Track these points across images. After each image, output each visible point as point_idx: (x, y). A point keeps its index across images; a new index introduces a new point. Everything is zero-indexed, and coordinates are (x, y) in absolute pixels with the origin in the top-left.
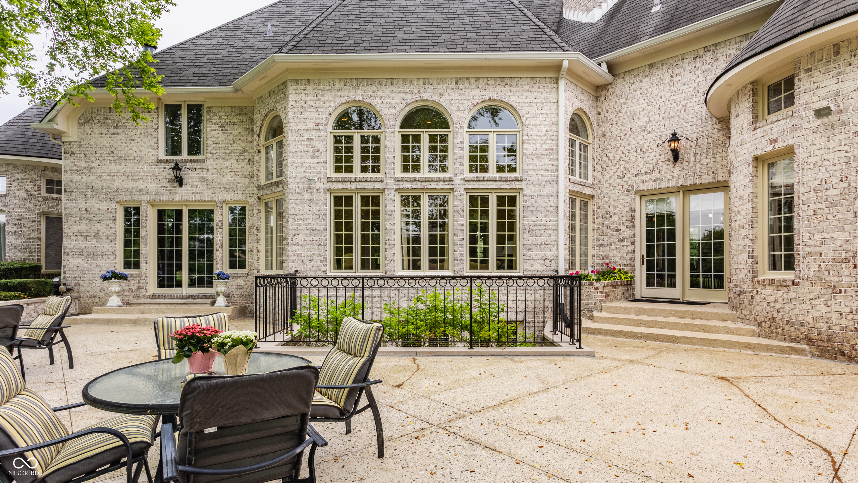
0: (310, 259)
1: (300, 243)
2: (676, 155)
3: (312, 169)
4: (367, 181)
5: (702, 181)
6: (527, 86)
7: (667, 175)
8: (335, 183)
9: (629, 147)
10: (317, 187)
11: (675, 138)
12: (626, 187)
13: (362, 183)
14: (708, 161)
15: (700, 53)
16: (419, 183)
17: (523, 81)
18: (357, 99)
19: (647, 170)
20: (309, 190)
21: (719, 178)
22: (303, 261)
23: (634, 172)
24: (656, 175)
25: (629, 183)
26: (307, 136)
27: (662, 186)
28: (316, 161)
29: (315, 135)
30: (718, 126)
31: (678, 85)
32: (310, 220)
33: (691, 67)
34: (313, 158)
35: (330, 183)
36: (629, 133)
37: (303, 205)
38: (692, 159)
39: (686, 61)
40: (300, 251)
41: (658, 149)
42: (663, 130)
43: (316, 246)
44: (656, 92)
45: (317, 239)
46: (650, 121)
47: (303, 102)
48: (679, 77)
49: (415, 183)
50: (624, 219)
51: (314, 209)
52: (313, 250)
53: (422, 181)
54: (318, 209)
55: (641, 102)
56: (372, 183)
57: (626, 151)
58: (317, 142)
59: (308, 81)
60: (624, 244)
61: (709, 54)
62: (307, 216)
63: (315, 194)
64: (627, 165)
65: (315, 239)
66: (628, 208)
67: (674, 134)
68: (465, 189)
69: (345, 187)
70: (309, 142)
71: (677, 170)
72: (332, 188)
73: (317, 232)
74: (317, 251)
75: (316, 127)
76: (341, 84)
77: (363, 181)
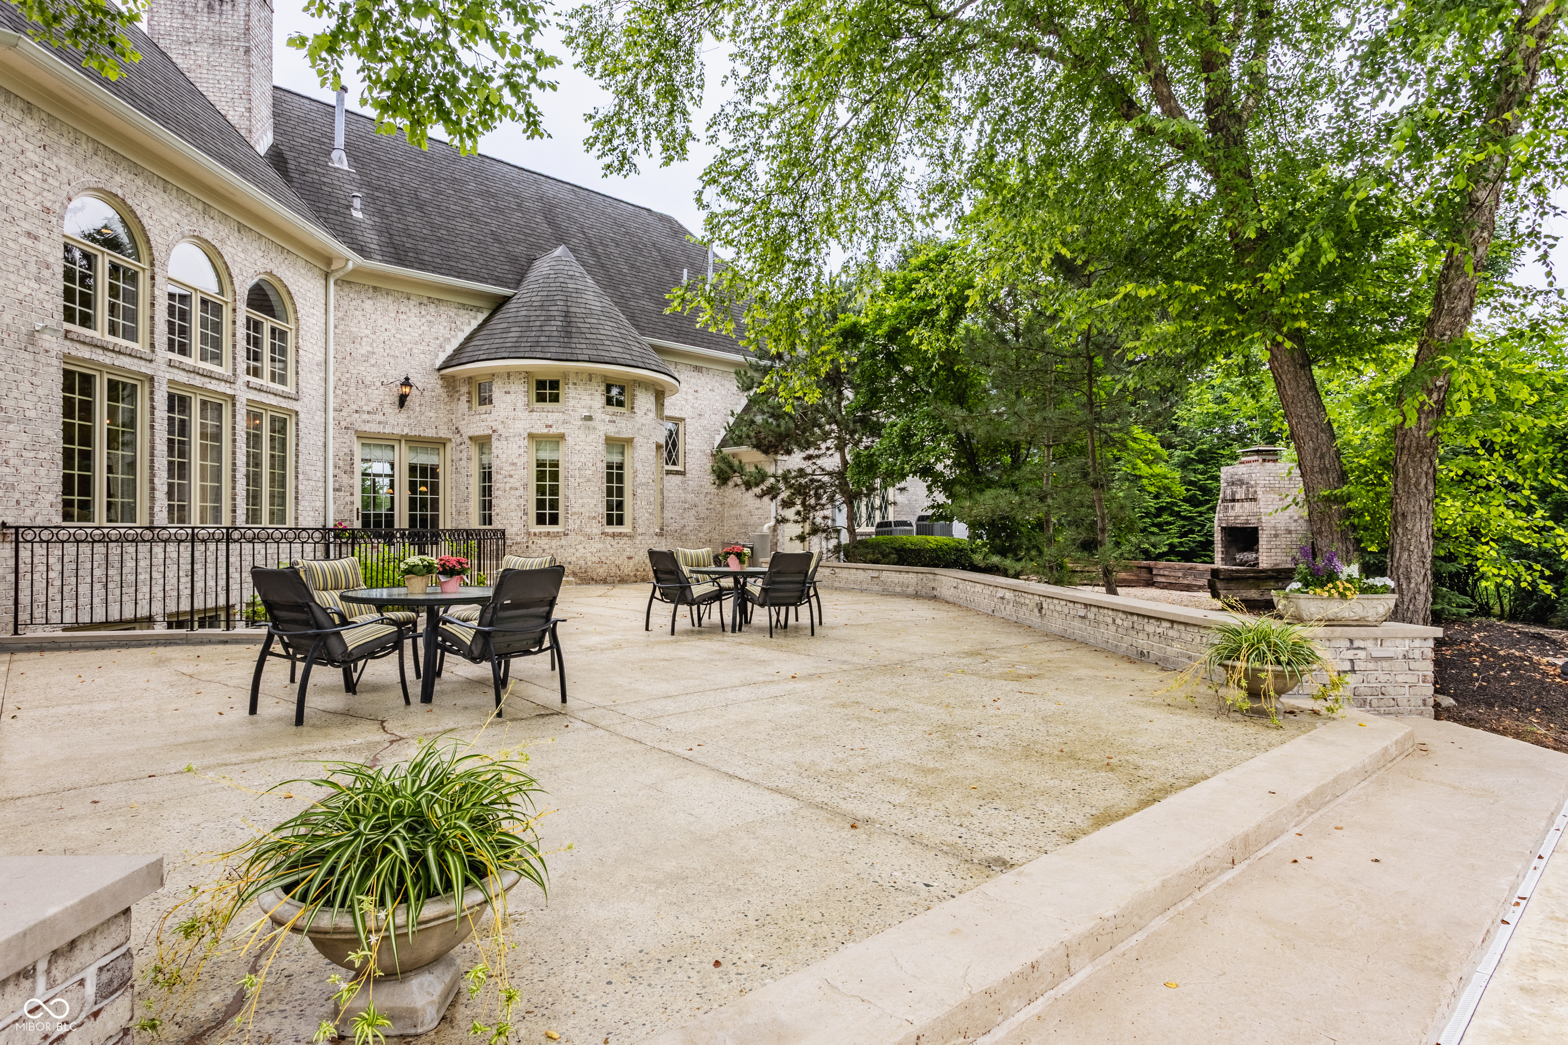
0: (31, 497)
1: (11, 462)
2: (403, 400)
3: (36, 302)
4: (130, 355)
5: (426, 434)
6: (302, 271)
7: (392, 420)
8: (78, 346)
9: (348, 375)
10: (47, 345)
11: (407, 382)
12: (343, 424)
13: (121, 357)
14: (431, 414)
15: (425, 301)
16: (198, 377)
17: (299, 261)
18: (114, 191)
19: (370, 409)
20: (30, 348)
21: (441, 435)
22: (18, 502)
23: (355, 407)
24: (379, 417)
25: (348, 419)
26: (26, 226)
27: (387, 431)
28: (44, 288)
29: (42, 232)
30: (440, 382)
31: (403, 325)
32: (31, 414)
33: (415, 311)
34: (38, 280)
35: (68, 343)
36: (348, 358)
37: (18, 378)
38: (418, 409)
39: (412, 302)
40: (10, 479)
41: (382, 388)
42: (387, 367)
43: (43, 471)
44: (380, 322)
45: (45, 455)
46: (373, 353)
47: (18, 149)
48: (404, 317)
49: (192, 375)
50: (341, 463)
51: (40, 392)
52: (37, 480)
53: (203, 375)
54: (47, 392)
55: (363, 325)
56: (136, 360)
57: (344, 379)
58: (47, 250)
59: (29, 108)
60: (341, 494)
61: (433, 306)
62: (26, 404)
63: (42, 358)
64: (346, 397)
65: (41, 455)
66: (347, 450)
67: (407, 379)
68: (248, 400)
69: (94, 357)
70: (29, 242)
71: (402, 417)
72: (74, 353)
73: (46, 441)
74: (45, 480)
75: (43, 215)
76: (88, 148)
77: (125, 354)
